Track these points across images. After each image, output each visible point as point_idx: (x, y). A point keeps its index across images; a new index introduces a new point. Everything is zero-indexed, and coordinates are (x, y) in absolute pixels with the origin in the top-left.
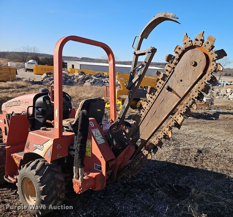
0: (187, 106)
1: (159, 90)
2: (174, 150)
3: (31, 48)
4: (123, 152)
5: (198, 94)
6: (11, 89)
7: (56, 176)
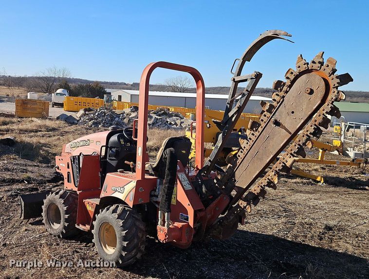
0: (299, 145)
1: (263, 125)
2: (286, 223)
3: (60, 70)
4: (215, 202)
5: (314, 129)
6: (40, 133)
7: (137, 223)
